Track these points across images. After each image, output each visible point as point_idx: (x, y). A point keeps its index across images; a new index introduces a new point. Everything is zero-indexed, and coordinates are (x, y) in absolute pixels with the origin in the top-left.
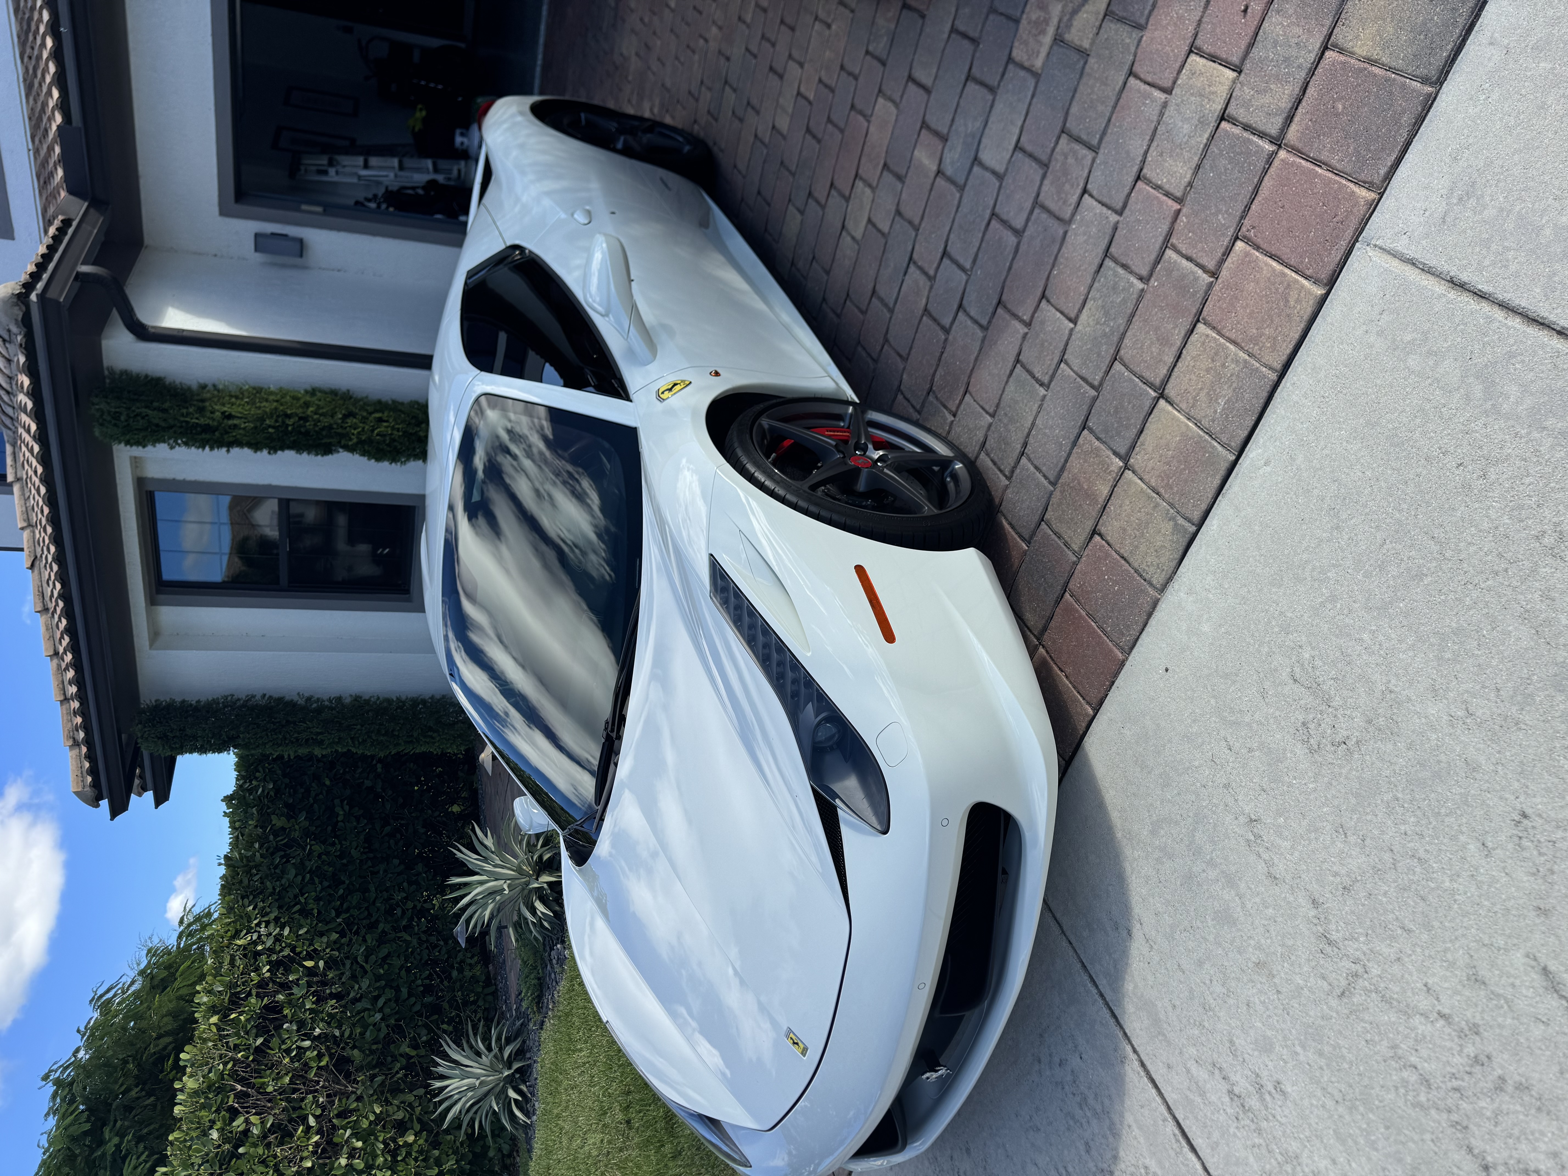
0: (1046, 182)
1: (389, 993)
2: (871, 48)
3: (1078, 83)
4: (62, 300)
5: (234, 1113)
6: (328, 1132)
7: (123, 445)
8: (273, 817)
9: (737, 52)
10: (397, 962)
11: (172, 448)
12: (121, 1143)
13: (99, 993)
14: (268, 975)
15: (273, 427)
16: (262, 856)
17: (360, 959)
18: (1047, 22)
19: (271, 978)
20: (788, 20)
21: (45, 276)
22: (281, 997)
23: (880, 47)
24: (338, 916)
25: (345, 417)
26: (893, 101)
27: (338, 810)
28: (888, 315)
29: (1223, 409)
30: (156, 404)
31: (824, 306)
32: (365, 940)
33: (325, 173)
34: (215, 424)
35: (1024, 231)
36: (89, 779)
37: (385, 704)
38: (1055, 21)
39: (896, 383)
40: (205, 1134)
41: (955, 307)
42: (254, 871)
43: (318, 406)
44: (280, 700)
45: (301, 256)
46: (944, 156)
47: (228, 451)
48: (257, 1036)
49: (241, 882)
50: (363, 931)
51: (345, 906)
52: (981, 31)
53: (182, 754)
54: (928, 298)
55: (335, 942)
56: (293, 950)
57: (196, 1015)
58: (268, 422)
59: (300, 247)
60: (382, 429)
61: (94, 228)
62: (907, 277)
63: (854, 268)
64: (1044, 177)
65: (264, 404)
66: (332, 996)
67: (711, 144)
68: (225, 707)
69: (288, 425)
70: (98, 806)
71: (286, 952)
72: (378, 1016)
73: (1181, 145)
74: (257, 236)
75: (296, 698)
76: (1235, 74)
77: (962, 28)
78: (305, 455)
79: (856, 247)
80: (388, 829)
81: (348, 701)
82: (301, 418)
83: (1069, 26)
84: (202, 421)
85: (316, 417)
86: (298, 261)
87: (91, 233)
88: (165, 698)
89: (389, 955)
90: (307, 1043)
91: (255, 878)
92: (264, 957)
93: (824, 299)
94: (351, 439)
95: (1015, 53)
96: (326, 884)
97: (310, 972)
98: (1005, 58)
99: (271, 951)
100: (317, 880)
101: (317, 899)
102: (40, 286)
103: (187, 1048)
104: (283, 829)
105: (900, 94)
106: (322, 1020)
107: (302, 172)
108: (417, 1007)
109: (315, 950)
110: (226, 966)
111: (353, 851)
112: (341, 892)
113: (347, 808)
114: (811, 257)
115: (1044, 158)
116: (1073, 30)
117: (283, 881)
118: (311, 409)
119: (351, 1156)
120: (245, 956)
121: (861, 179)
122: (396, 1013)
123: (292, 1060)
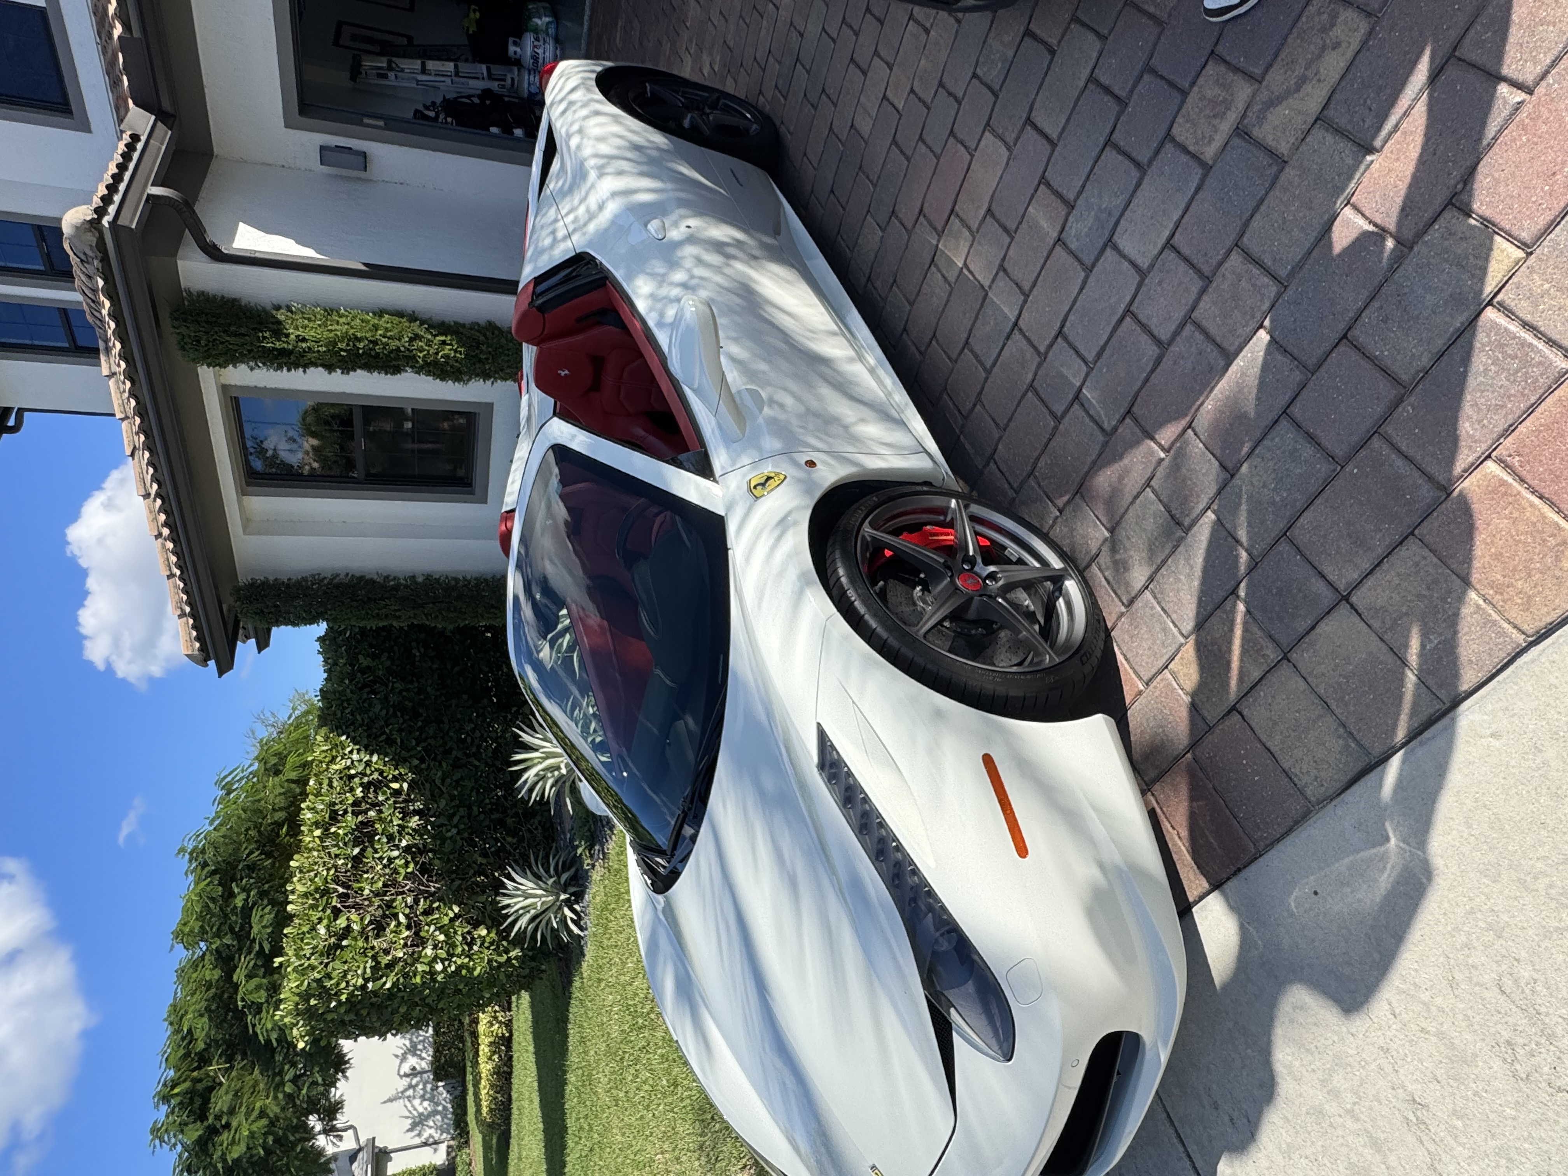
0: (1205, 298)
1: (462, 811)
2: (979, 72)
3: (1267, 193)
4: (133, 227)
5: (337, 913)
6: (414, 925)
7: (205, 367)
8: (360, 657)
9: (813, 30)
10: (469, 784)
11: (252, 369)
12: (248, 896)
13: (222, 776)
14: (361, 795)
15: (345, 351)
16: (352, 692)
17: (438, 782)
18: (1227, 105)
19: (363, 798)
20: (877, 11)
21: (117, 198)
22: (372, 813)
23: (993, 73)
24: (418, 745)
25: (411, 340)
26: (1006, 143)
27: (414, 651)
28: (984, 375)
29: (1436, 648)
30: (233, 329)
31: (905, 336)
32: (440, 765)
33: (385, 76)
34: (290, 347)
35: (1169, 344)
36: (197, 645)
37: (453, 583)
38: (1241, 105)
39: (990, 451)
40: (313, 929)
41: (1071, 397)
42: (345, 705)
43: (386, 328)
44: (362, 578)
45: (365, 170)
46: (1069, 224)
47: (305, 372)
48: (354, 846)
49: (335, 714)
50: (439, 757)
51: (424, 736)
52: (1132, 91)
53: (278, 626)
54: (1035, 375)
55: (416, 767)
56: (381, 774)
57: (302, 828)
58: (339, 345)
59: (363, 160)
60: (446, 352)
61: (162, 144)
62: (1010, 342)
63: (944, 310)
64: (1203, 291)
65: (335, 327)
66: (416, 812)
67: (778, 123)
68: (313, 584)
69: (359, 348)
70: (207, 665)
71: (376, 776)
72: (454, 831)
73: (1418, 318)
74: (322, 148)
75: (375, 577)
76: (1521, 254)
77: (1105, 80)
78: (376, 374)
79: (948, 288)
80: (457, 669)
81: (420, 579)
82: (370, 342)
83: (1261, 119)
84: (279, 345)
85: (384, 340)
86: (362, 174)
87: (160, 149)
88: (260, 578)
89: (462, 778)
90: (396, 853)
91: (347, 711)
92: (357, 780)
93: (905, 329)
94: (417, 362)
95: (1175, 131)
96: (407, 717)
97: (397, 793)
98: (1161, 133)
99: (363, 774)
100: (399, 714)
101: (400, 730)
102: (112, 209)
103: (296, 857)
104: (368, 667)
105: (1014, 136)
106: (408, 834)
107: (363, 75)
108: (487, 823)
109: (400, 774)
110: (325, 787)
111: (429, 689)
112: (420, 724)
113: (422, 650)
114: (891, 281)
115: (1207, 270)
116: (1267, 127)
117: (371, 714)
118: (380, 332)
119: (435, 947)
120: (341, 778)
121: (958, 216)
122: (470, 827)
123: (385, 866)
